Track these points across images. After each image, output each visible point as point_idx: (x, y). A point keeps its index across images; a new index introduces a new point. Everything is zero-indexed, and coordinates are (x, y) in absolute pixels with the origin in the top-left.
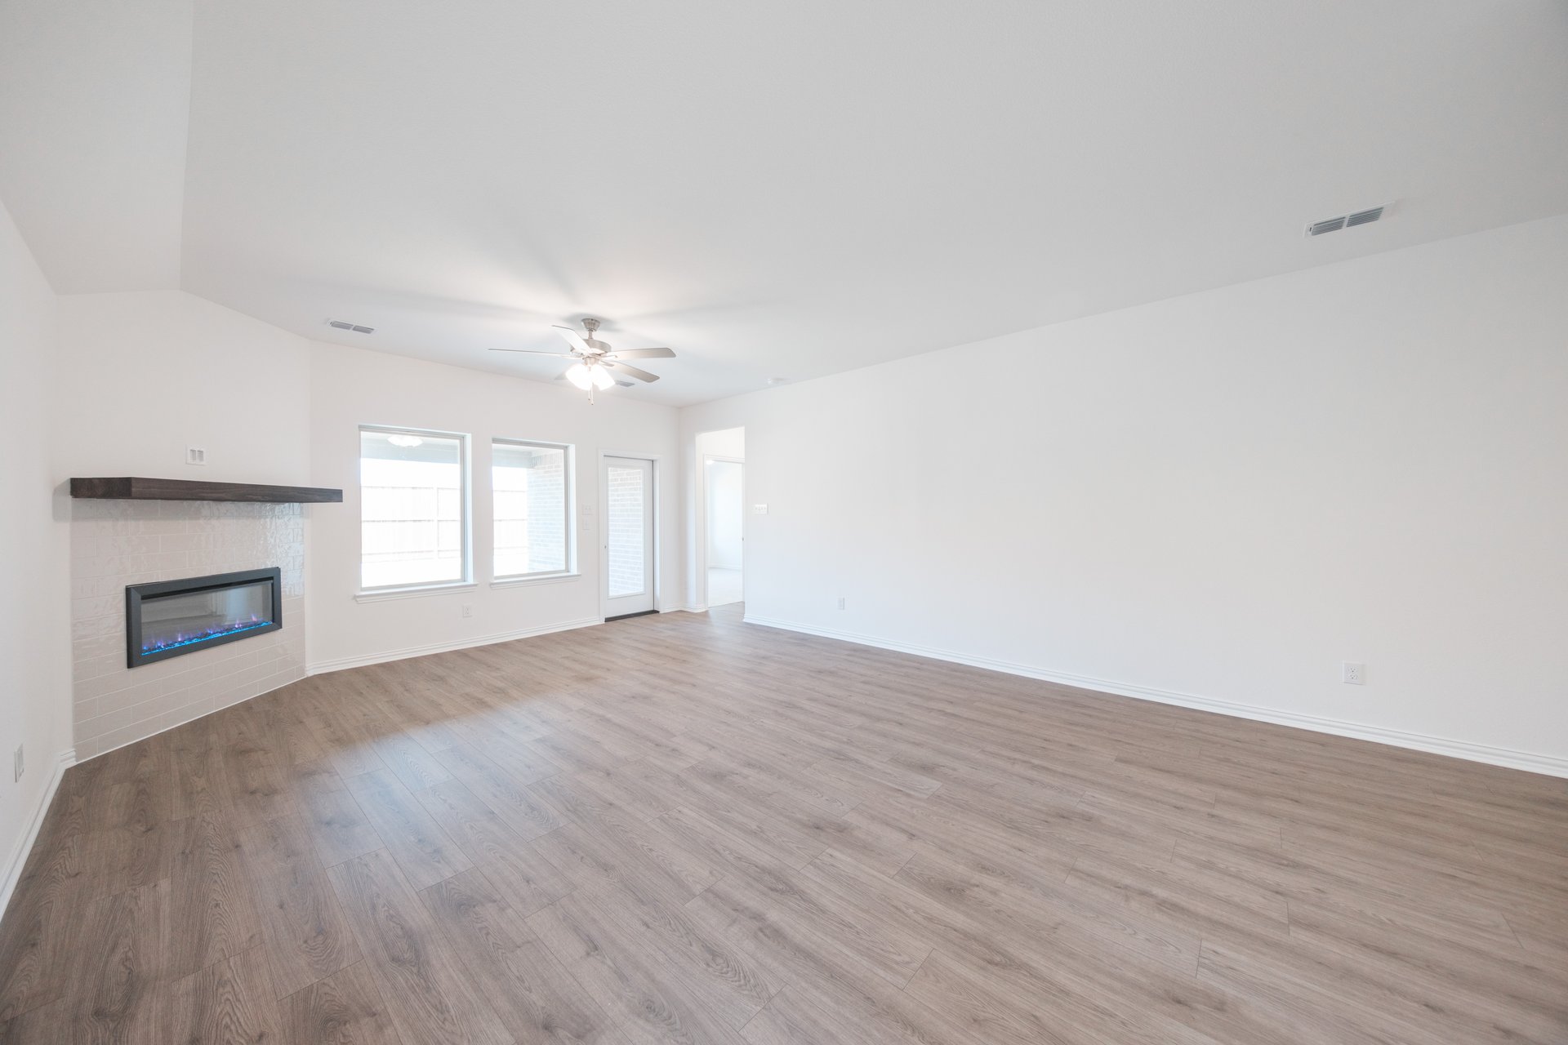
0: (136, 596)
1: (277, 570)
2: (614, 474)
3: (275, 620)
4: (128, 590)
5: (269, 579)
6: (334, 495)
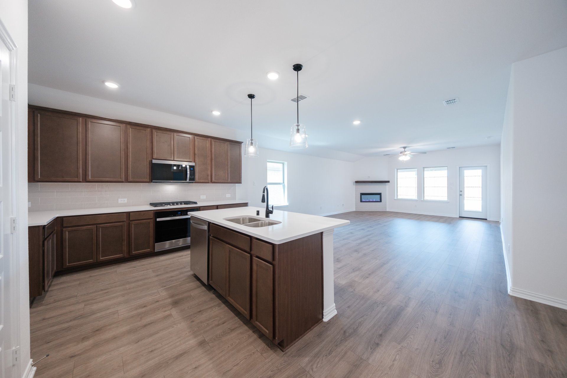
2: (466, 172)
3: (381, 201)
4: (361, 193)
5: (380, 194)
6: (388, 182)
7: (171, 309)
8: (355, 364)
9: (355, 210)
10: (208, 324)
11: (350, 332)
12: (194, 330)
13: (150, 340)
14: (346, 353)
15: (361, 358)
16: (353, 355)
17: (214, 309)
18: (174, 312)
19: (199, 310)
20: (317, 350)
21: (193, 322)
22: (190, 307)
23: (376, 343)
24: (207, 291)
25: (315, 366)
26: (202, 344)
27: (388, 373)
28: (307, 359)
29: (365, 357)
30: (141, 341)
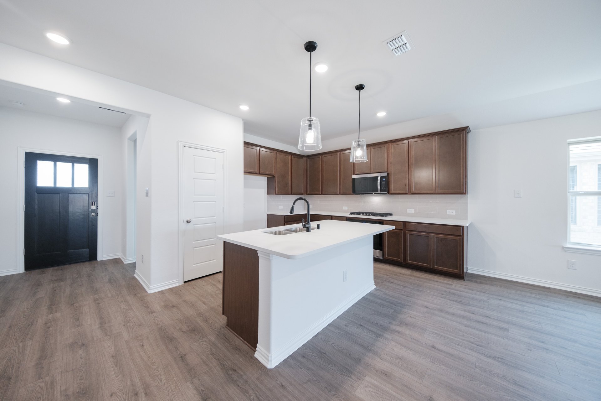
8: (192, 370)
11: (233, 376)
14: (207, 365)
15: (196, 377)
16: (202, 371)
20: (219, 345)
23: (207, 400)
25: (205, 343)
27: (168, 395)
28: (213, 339)
29: (196, 381)
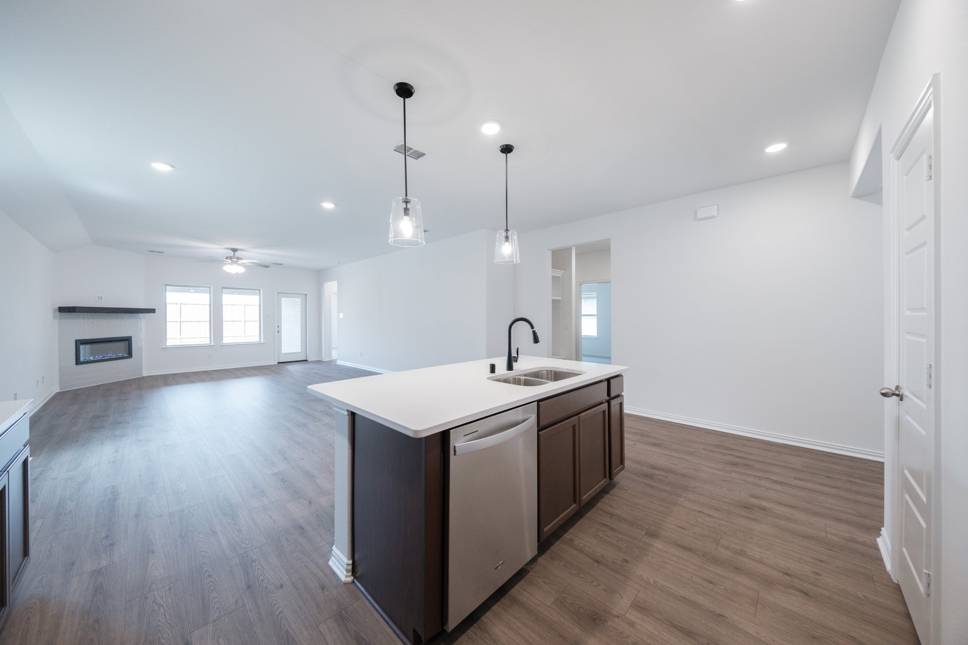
0: (78, 342)
1: (131, 337)
2: (285, 301)
3: (130, 355)
4: (76, 341)
5: (128, 340)
6: (152, 311)
7: (618, 617)
9: (59, 391)
10: (618, 541)
12: (640, 552)
13: (701, 600)
17: (581, 545)
18: (622, 604)
19: (596, 564)
21: (626, 560)
22: (595, 583)
24: (526, 577)
26: (653, 535)
30: (714, 612)
